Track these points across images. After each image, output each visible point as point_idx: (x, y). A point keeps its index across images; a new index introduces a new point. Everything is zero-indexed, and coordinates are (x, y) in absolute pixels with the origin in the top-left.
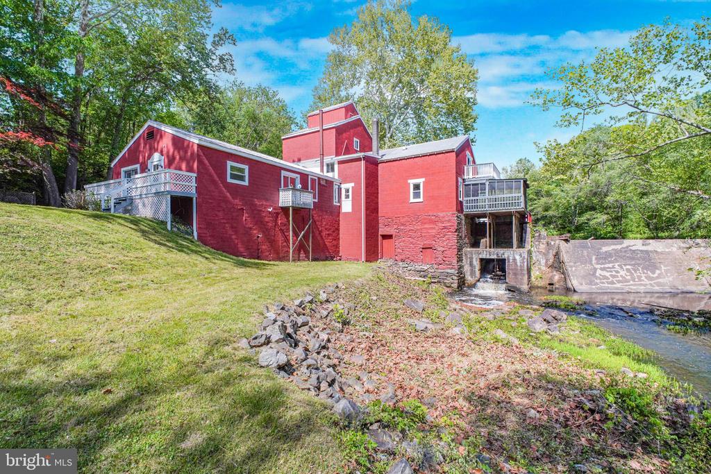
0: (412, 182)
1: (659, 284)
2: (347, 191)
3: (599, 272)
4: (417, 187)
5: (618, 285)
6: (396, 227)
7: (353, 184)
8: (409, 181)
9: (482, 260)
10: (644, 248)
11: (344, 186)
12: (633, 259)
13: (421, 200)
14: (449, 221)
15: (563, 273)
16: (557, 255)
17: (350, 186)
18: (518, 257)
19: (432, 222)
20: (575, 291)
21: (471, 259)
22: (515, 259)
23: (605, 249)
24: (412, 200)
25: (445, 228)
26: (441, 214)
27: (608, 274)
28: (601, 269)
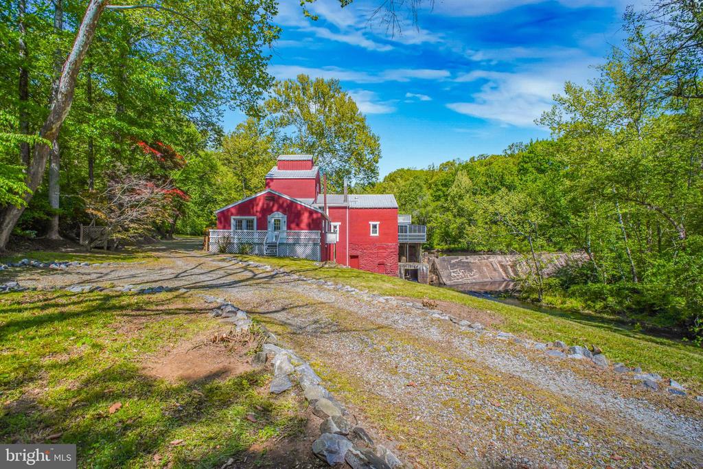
0: (371, 223)
1: (474, 279)
2: (335, 227)
3: (452, 274)
4: (375, 226)
5: (460, 280)
6: (360, 250)
7: (340, 223)
8: (370, 223)
9: (405, 270)
10: (467, 261)
11: (333, 224)
12: (463, 266)
13: (377, 235)
14: (394, 248)
15: (437, 275)
16: (433, 265)
17: (338, 224)
18: (424, 268)
19: (383, 248)
20: (445, 284)
21: (400, 269)
22: (423, 269)
23: (453, 261)
24: (372, 235)
25: (392, 252)
26: (390, 244)
27: (455, 275)
28: (453, 272)
